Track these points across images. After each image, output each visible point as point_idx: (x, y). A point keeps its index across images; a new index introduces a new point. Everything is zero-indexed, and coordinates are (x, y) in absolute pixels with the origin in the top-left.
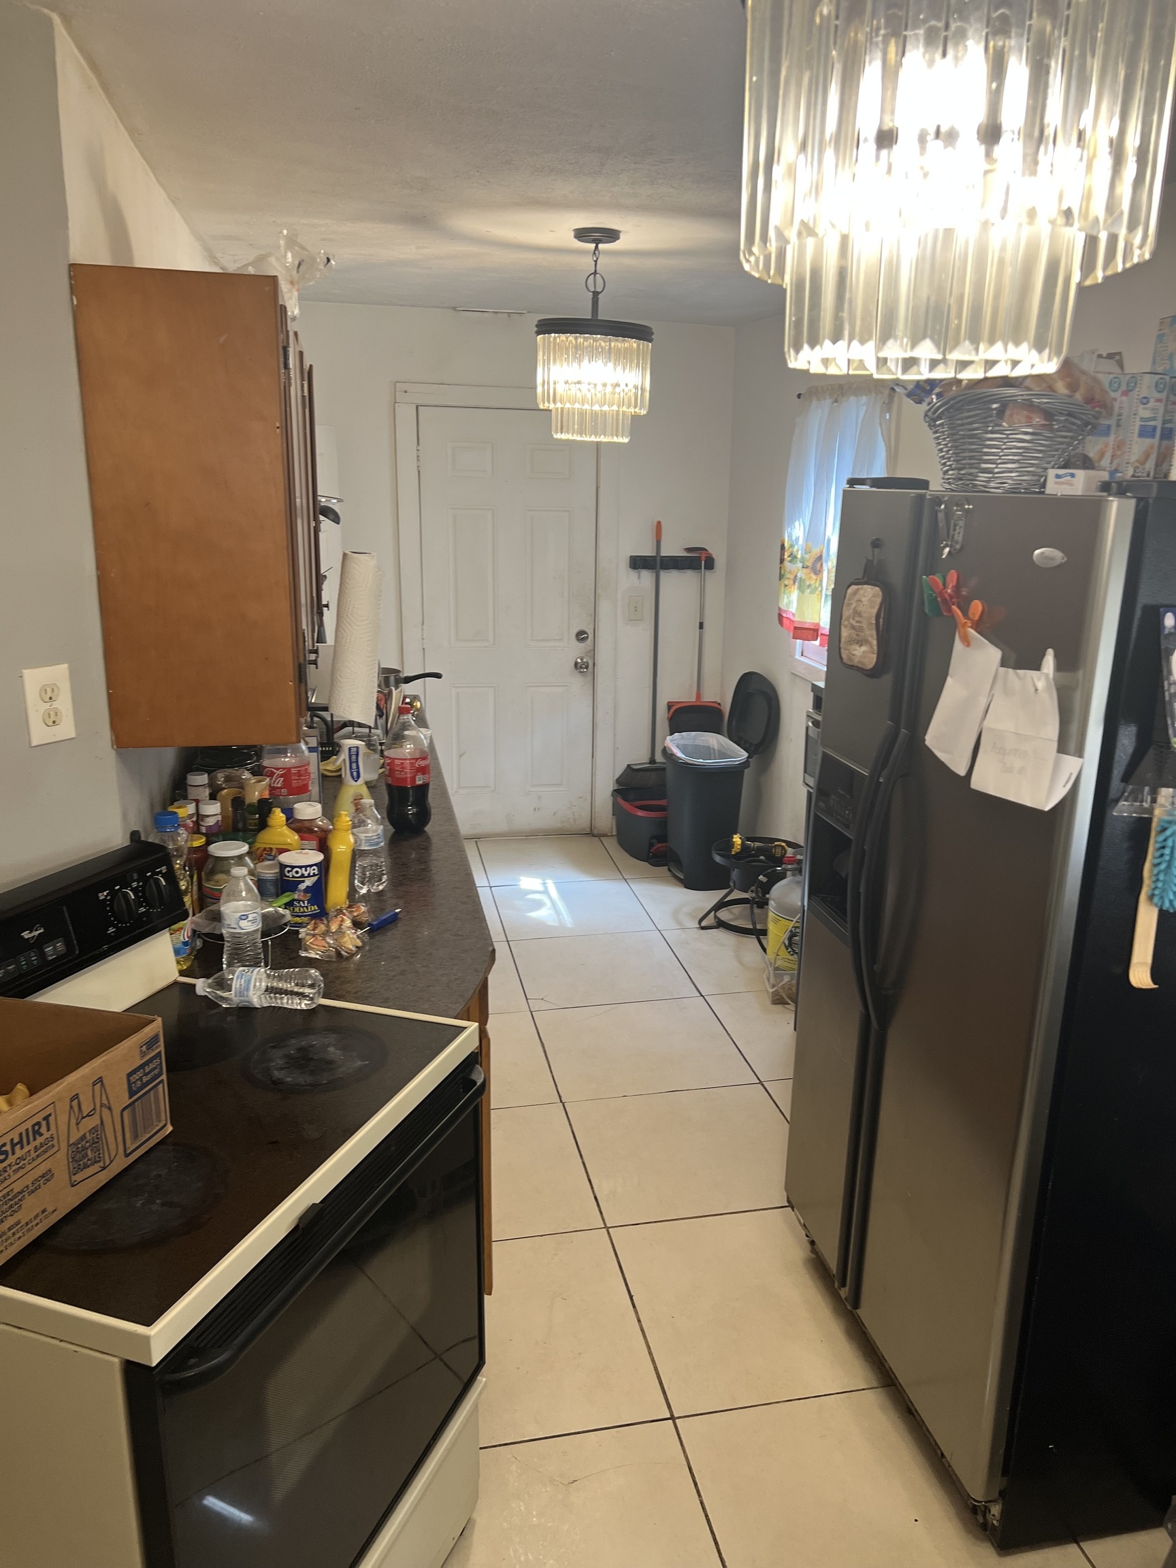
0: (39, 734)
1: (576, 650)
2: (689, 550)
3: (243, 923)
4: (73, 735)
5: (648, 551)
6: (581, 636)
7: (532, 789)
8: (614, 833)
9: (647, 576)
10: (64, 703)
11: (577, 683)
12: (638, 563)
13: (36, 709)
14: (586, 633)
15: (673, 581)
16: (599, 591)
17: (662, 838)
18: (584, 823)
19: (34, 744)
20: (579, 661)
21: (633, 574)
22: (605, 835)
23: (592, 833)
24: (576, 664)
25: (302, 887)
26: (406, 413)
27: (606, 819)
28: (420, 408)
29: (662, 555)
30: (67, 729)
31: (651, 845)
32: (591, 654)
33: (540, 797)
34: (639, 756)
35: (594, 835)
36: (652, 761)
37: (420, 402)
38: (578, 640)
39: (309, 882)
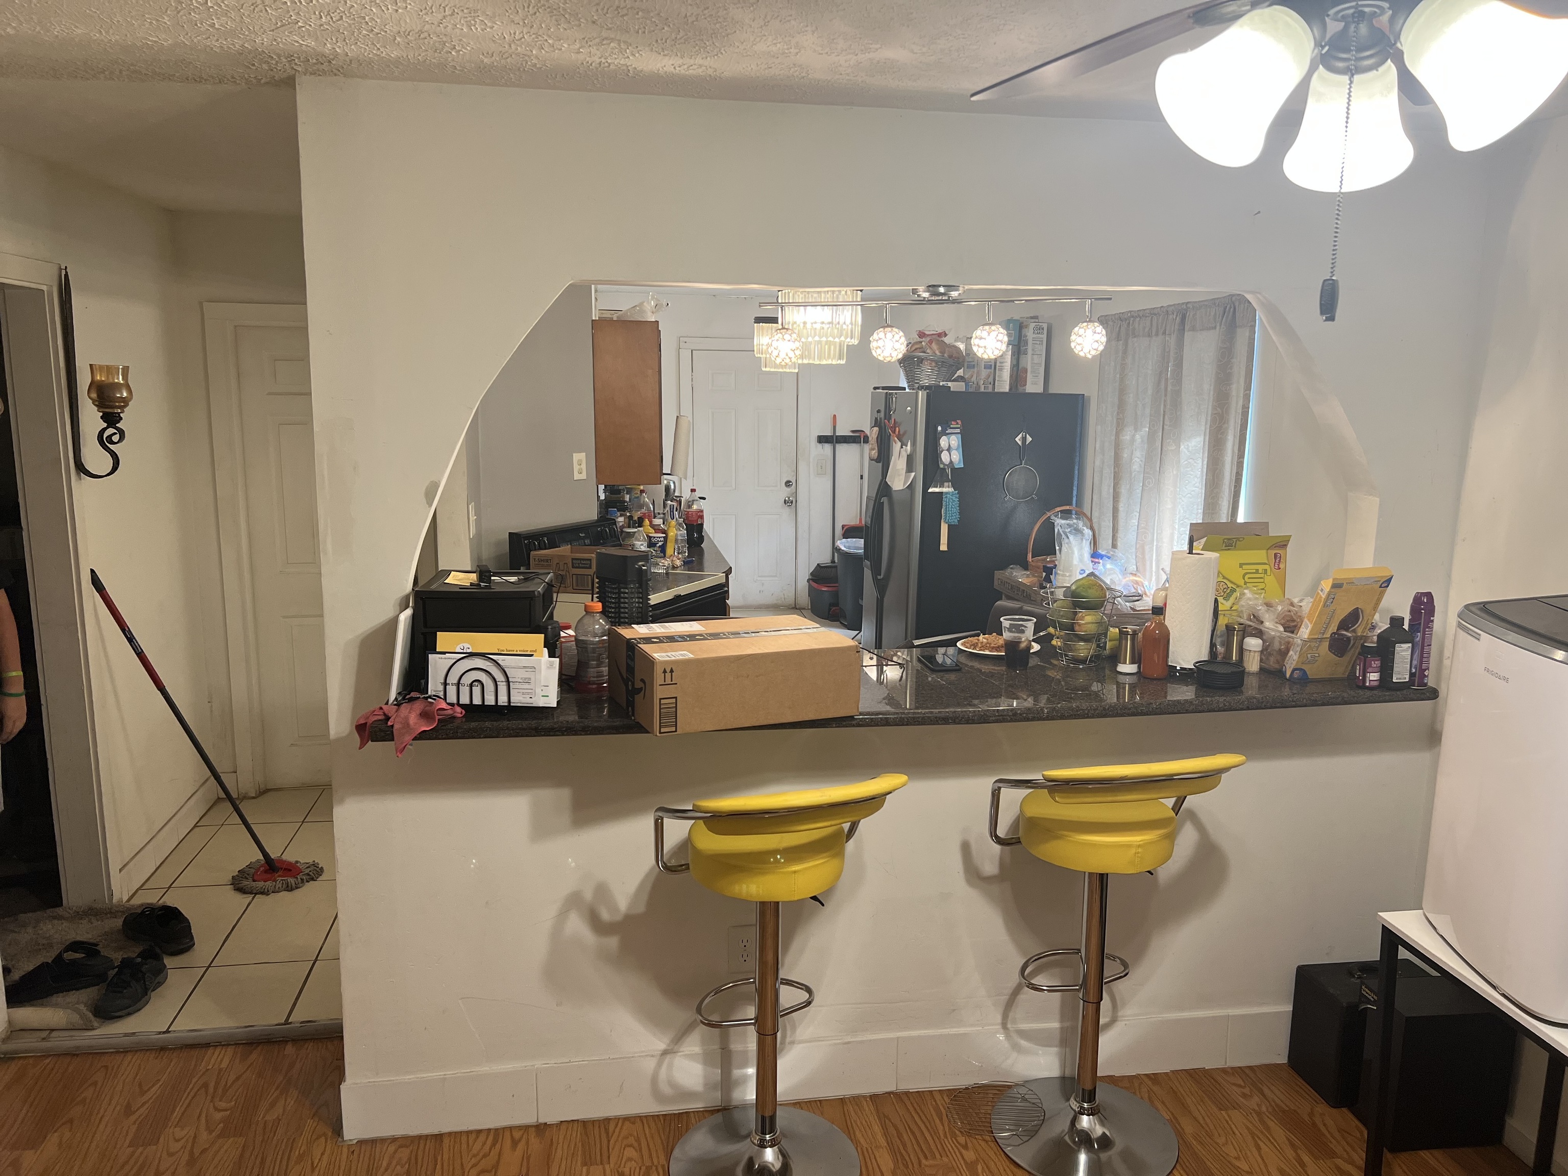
0: (577, 476)
1: (785, 492)
2: (853, 431)
3: (642, 547)
4: (585, 478)
5: (829, 433)
6: (788, 484)
7: (759, 579)
8: (810, 608)
9: (828, 447)
10: (584, 466)
11: (786, 512)
12: (822, 439)
13: (576, 468)
14: (791, 482)
15: (843, 450)
16: (799, 457)
17: (836, 604)
18: (790, 600)
19: (575, 479)
20: (787, 499)
21: (820, 446)
22: (804, 609)
23: (795, 608)
24: (785, 500)
25: (658, 545)
26: (685, 355)
27: (804, 599)
28: (694, 351)
29: (837, 435)
30: (583, 476)
31: (830, 610)
32: (794, 495)
33: (763, 584)
34: (825, 557)
35: (796, 609)
36: (833, 561)
37: (693, 348)
38: (786, 486)
39: (660, 544)
